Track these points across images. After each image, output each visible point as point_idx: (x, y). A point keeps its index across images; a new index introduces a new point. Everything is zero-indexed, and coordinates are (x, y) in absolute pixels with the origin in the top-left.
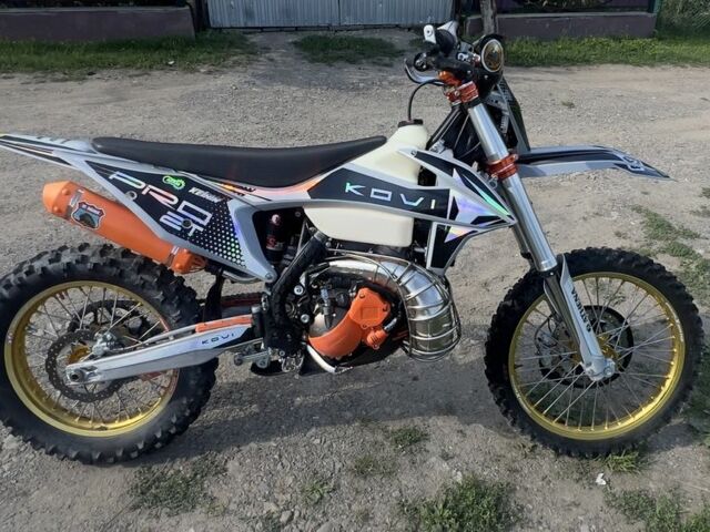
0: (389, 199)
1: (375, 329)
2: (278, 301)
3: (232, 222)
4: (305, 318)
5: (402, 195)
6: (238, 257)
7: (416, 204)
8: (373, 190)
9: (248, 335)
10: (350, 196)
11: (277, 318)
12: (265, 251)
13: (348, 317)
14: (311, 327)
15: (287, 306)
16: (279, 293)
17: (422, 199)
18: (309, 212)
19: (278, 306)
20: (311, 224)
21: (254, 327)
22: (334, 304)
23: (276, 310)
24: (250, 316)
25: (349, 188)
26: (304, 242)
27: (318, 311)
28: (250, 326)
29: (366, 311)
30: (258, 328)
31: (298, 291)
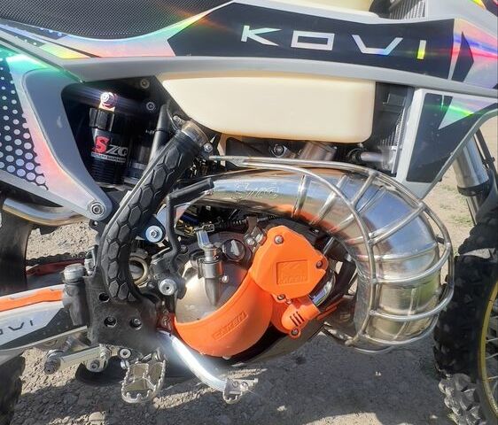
0: (329, 47)
1: (297, 302)
2: (113, 255)
3: (16, 97)
4: (167, 286)
5: (357, 39)
6: (30, 166)
7: (387, 51)
8: (297, 34)
9: (61, 322)
10: (252, 49)
11: (113, 288)
12: (89, 162)
13: (252, 280)
14: (179, 303)
15: (132, 268)
16: (115, 239)
17: (397, 41)
18: (171, 86)
19: (114, 265)
20: (175, 109)
21: (68, 306)
22: (224, 259)
23: (111, 272)
24: (62, 286)
25: (248, 33)
26: (163, 142)
27: (191, 272)
28: (59, 305)
29: (284, 268)
30: (76, 309)
31: (152, 234)
